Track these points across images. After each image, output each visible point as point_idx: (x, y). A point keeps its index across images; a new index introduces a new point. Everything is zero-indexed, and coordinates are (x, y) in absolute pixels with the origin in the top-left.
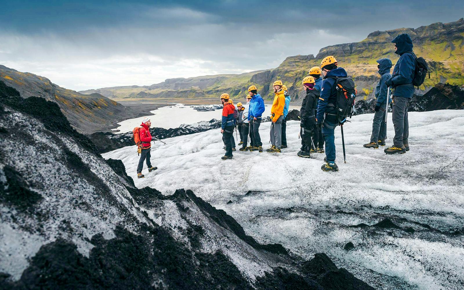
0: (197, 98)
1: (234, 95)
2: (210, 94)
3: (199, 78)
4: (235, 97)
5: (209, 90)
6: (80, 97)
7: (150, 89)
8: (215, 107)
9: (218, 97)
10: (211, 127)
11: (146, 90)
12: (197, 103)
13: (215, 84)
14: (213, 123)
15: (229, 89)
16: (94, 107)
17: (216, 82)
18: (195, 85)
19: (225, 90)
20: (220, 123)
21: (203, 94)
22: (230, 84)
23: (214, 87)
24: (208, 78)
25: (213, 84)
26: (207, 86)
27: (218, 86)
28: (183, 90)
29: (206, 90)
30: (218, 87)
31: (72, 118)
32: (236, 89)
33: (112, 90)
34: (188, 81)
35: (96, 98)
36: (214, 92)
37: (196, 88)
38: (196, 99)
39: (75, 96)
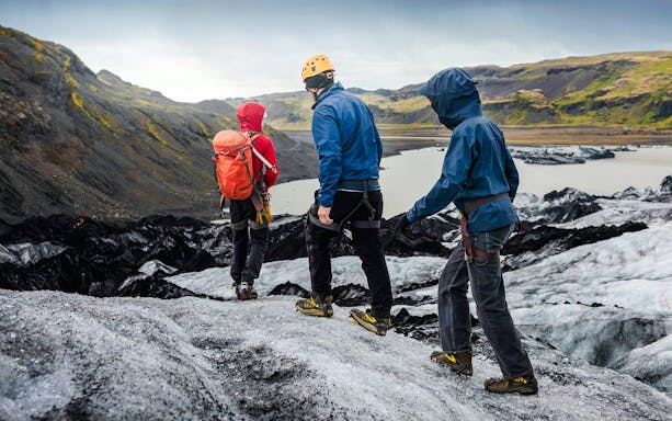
0: (531, 126)
1: (657, 118)
2: (575, 115)
3: (545, 65)
4: (659, 123)
5: (575, 101)
6: (160, 107)
7: (394, 99)
8: (587, 151)
9: (599, 124)
10: (546, 217)
11: (382, 102)
12: (530, 139)
13: (596, 83)
14: (556, 203)
15: (641, 96)
16: (196, 140)
17: (596, 76)
18: (529, 87)
19: (629, 100)
20: (583, 201)
21: (554, 114)
22: (646, 82)
23: (590, 93)
24: (574, 64)
25: (587, 82)
26: (568, 89)
27: (605, 89)
28: (491, 102)
29: (565, 103)
30: (604, 93)
31: (104, 167)
32: (665, 99)
33: (289, 101)
34: (510, 75)
35: (210, 112)
36: (588, 106)
37: (533, 94)
38: (530, 129)
39: (143, 103)
